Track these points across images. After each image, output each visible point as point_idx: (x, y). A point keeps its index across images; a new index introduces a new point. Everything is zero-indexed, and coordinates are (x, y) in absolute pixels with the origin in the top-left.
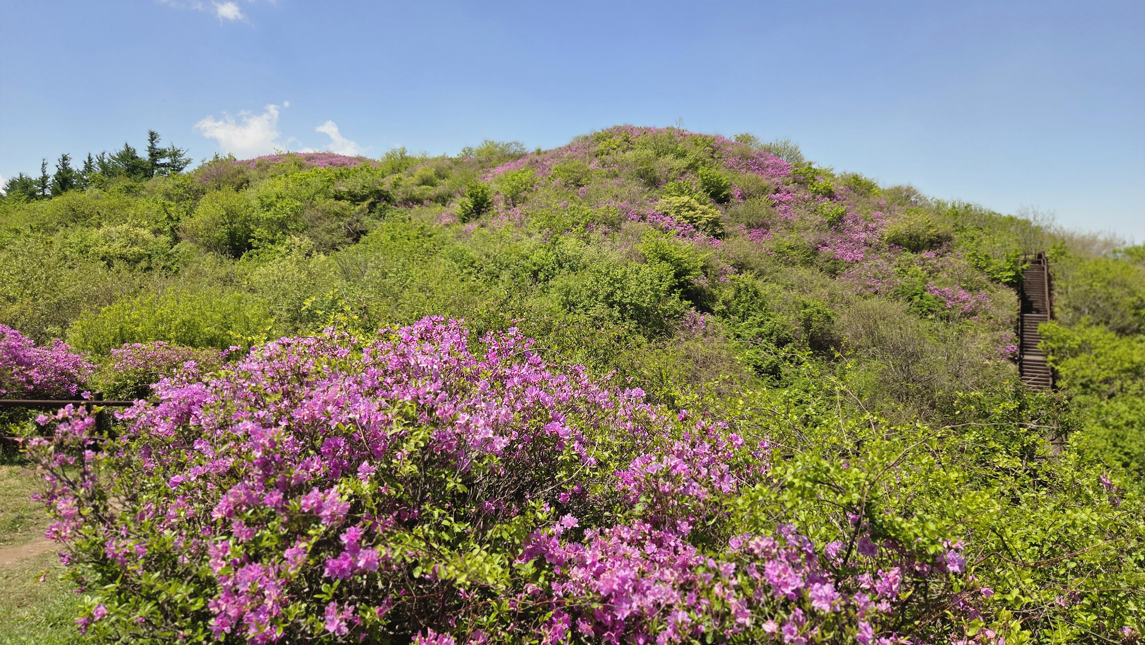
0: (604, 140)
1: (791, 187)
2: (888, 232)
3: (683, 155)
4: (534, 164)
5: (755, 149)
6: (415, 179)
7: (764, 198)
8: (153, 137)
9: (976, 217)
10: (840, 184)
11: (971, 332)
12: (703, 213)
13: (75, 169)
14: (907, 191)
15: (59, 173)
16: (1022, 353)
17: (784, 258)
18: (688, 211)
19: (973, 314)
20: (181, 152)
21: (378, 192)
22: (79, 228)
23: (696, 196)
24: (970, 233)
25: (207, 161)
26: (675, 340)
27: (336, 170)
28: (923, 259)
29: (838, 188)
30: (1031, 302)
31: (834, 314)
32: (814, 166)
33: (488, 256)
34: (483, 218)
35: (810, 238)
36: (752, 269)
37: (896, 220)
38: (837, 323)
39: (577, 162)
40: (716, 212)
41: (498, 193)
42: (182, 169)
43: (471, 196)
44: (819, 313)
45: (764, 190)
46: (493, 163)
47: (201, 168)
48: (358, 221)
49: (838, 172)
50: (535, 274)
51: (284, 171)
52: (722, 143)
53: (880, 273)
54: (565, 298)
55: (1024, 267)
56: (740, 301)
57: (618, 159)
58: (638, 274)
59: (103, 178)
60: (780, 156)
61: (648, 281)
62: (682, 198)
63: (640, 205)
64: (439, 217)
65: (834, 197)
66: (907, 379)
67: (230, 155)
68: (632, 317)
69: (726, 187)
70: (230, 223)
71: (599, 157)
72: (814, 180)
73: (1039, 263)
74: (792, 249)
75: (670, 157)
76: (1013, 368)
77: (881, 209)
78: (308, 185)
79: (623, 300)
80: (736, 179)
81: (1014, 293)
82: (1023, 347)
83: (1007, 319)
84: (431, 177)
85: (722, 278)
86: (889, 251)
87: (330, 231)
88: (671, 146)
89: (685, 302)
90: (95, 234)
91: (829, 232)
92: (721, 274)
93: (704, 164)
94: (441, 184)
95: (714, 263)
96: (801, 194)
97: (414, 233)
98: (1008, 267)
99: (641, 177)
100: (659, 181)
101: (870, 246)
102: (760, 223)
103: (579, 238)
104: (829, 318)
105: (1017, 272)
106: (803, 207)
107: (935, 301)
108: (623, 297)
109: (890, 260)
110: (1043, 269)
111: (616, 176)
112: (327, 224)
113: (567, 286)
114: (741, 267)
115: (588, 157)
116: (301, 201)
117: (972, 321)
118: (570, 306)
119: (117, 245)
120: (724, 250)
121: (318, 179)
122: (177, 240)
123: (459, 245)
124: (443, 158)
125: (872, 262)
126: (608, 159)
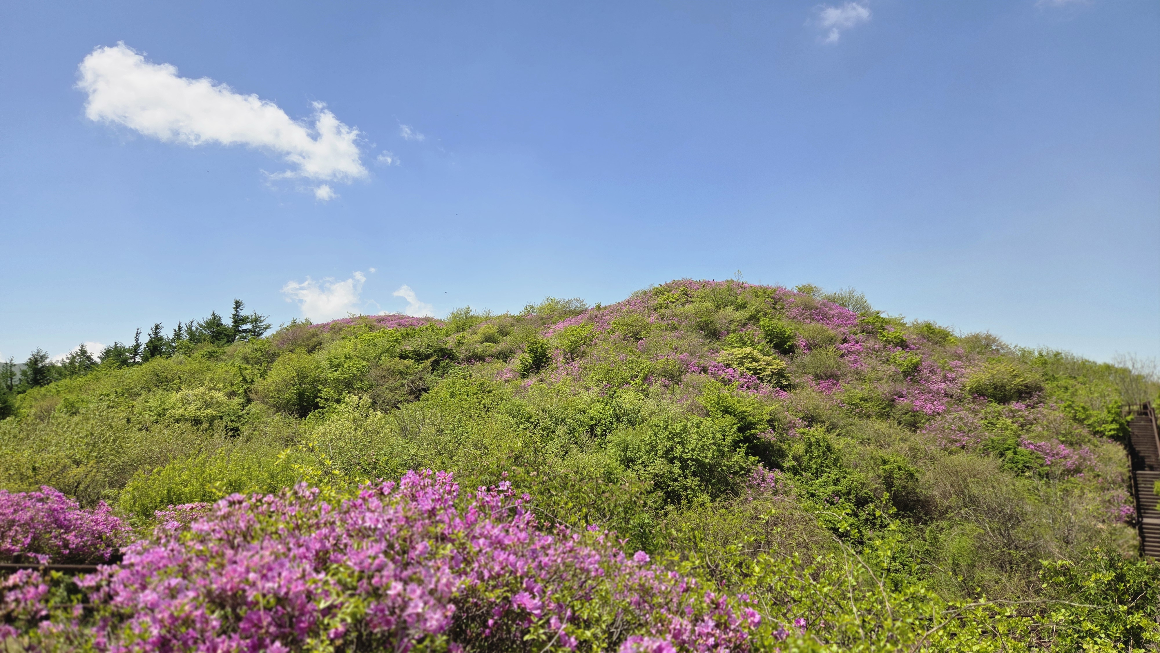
0: (663, 294)
1: (860, 336)
2: (969, 383)
3: (743, 306)
4: (593, 319)
5: (818, 299)
6: (478, 337)
7: (831, 348)
8: (238, 305)
9: (1068, 366)
10: (912, 333)
11: (1077, 492)
12: (767, 364)
13: (165, 337)
14: (986, 339)
15: (151, 341)
16: (1140, 515)
17: (857, 410)
18: (751, 362)
19: (1077, 471)
20: (262, 319)
21: (442, 350)
22: (160, 392)
23: (759, 347)
24: (1062, 383)
25: (285, 326)
26: (741, 498)
27: (402, 330)
28: (1012, 411)
29: (912, 338)
30: (1143, 458)
31: (917, 471)
32: (882, 316)
33: (545, 411)
34: (542, 373)
35: (884, 389)
36: (823, 422)
37: (977, 369)
38: (922, 481)
39: (635, 316)
40: (780, 363)
41: (557, 348)
42: (262, 334)
43: (531, 351)
44: (900, 469)
45: (831, 340)
46: (553, 319)
47: (279, 333)
48: (420, 379)
49: (909, 320)
50: (592, 428)
51: (355, 333)
52: (784, 294)
53: (966, 425)
54: (623, 454)
55: (1129, 418)
56: (811, 457)
57: (677, 312)
58: (698, 428)
59: (189, 344)
60: (845, 306)
61: (711, 436)
62: (744, 349)
63: (700, 357)
64: (500, 373)
65: (907, 346)
66: (1008, 545)
67: (306, 320)
68: (694, 474)
69: (790, 338)
70: (300, 384)
71: (658, 311)
72: (884, 329)
73: (1146, 414)
74: (866, 400)
75: (730, 309)
76: (1132, 532)
77: (960, 358)
78: (375, 345)
79: (684, 456)
80: (801, 329)
81: (1121, 447)
82: (1141, 509)
83: (1117, 476)
84: (494, 334)
85: (791, 432)
86: (973, 402)
87: (393, 390)
88: (730, 298)
89: (752, 458)
90: (174, 397)
91: (905, 383)
92: (790, 428)
93: (765, 315)
94: (503, 341)
95: (781, 416)
96: (870, 343)
97: (474, 389)
98: (1110, 419)
99: (701, 329)
100: (720, 332)
101: (951, 397)
102: (828, 374)
103: (637, 391)
104: (912, 475)
105: (1121, 425)
106: (874, 357)
107: (1031, 456)
108: (683, 452)
109: (975, 412)
110: (1151, 420)
111: (676, 328)
112: (391, 382)
113: (625, 440)
114: (811, 420)
115: (646, 311)
116: (368, 361)
117: (1077, 479)
118: (628, 462)
119: (192, 408)
120: (792, 402)
121: (385, 340)
122: (249, 401)
123: (517, 400)
124: (506, 316)
125: (955, 414)
126: (668, 312)
